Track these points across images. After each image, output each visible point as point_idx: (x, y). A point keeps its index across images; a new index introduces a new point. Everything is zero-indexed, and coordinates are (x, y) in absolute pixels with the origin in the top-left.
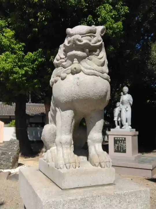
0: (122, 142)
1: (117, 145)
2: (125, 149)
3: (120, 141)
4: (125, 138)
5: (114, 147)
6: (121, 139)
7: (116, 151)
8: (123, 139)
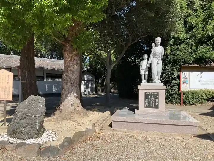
0: (154, 97)
1: (148, 100)
2: (158, 105)
3: (153, 96)
4: (158, 93)
5: (145, 102)
6: (153, 93)
7: (146, 107)
8: (156, 93)
